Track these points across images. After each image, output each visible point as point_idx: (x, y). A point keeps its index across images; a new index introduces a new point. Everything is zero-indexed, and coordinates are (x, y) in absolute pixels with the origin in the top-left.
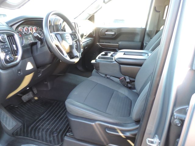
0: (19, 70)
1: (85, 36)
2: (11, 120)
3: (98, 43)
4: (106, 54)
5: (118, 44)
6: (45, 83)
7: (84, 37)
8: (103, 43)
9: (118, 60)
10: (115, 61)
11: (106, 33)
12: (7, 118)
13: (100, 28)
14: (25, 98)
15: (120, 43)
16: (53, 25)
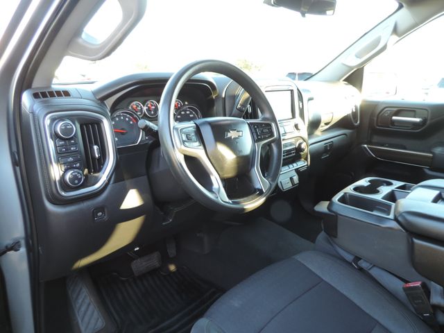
0: (101, 208)
1: (326, 124)
2: (96, 313)
3: (366, 146)
4: (373, 189)
5: (431, 153)
6: (198, 235)
7: (323, 127)
8: (382, 146)
9: (406, 220)
10: (396, 219)
11: (394, 118)
12: (89, 305)
13: (379, 102)
14: (139, 266)
15: (438, 150)
16: (223, 96)
